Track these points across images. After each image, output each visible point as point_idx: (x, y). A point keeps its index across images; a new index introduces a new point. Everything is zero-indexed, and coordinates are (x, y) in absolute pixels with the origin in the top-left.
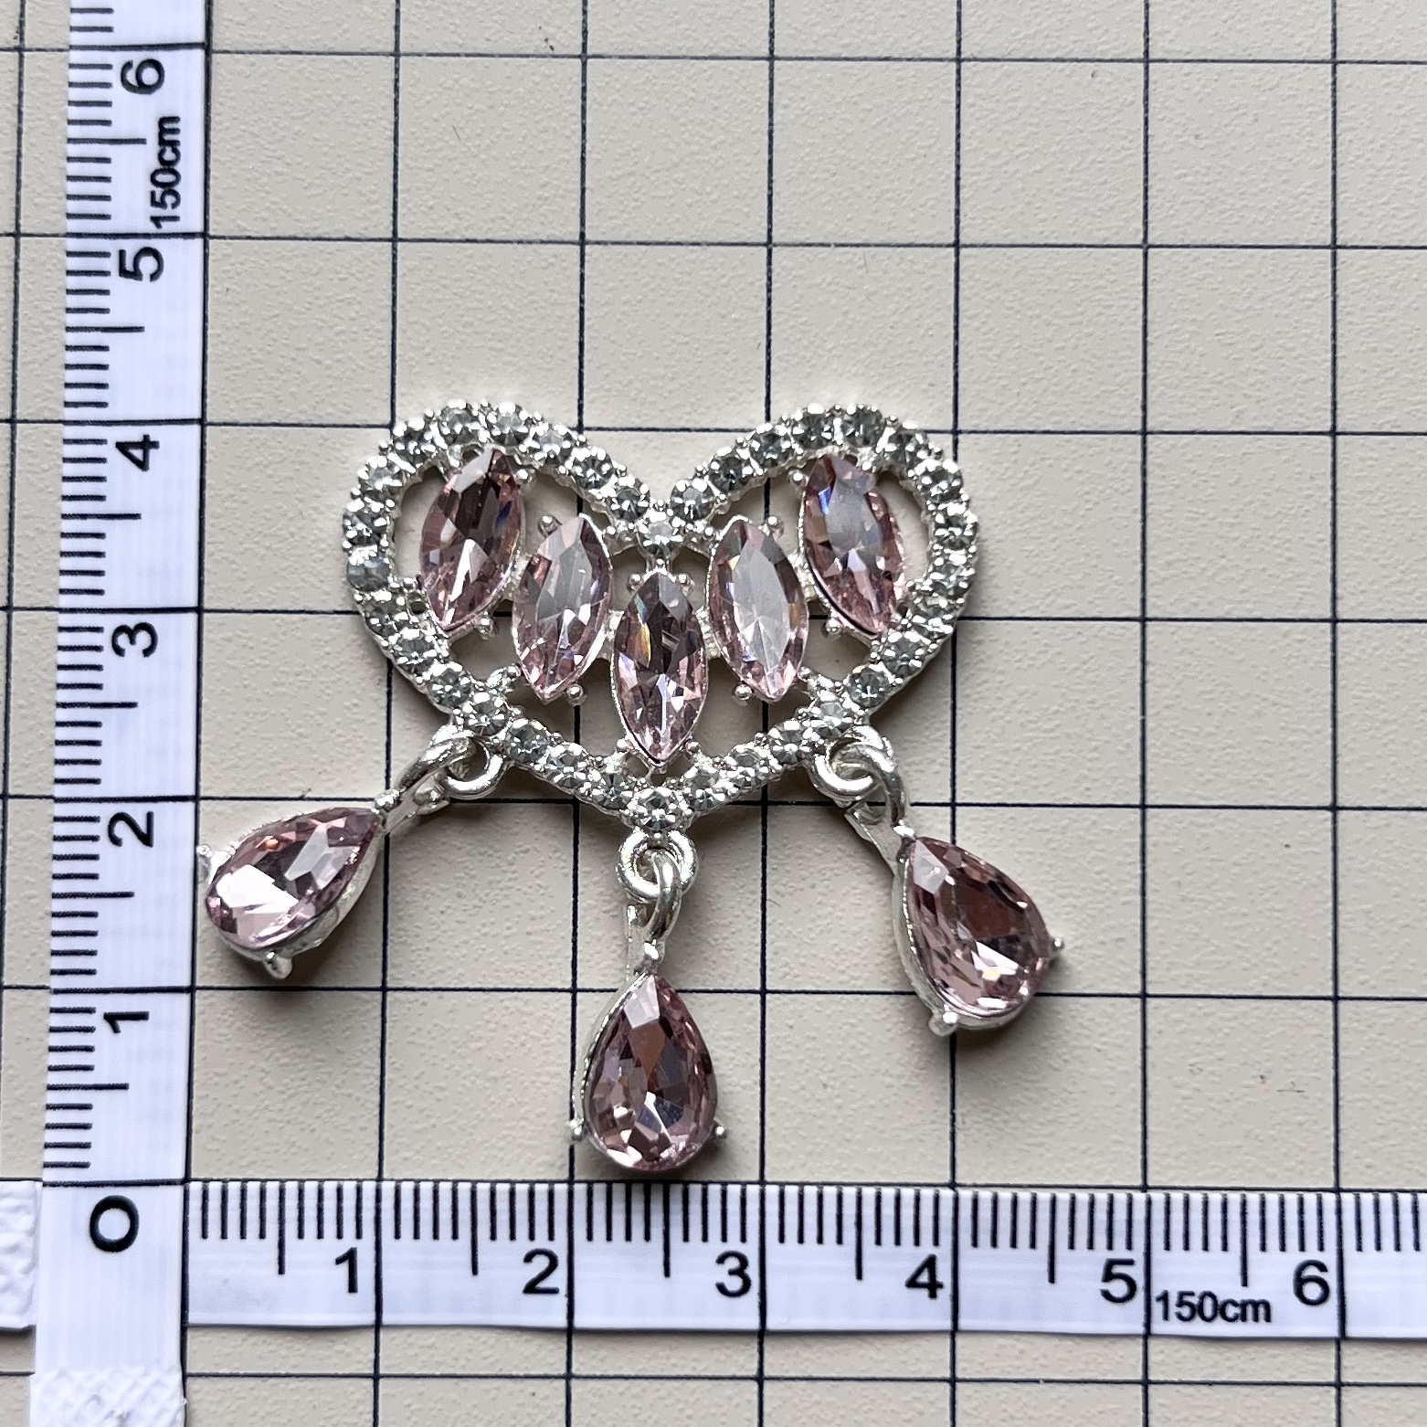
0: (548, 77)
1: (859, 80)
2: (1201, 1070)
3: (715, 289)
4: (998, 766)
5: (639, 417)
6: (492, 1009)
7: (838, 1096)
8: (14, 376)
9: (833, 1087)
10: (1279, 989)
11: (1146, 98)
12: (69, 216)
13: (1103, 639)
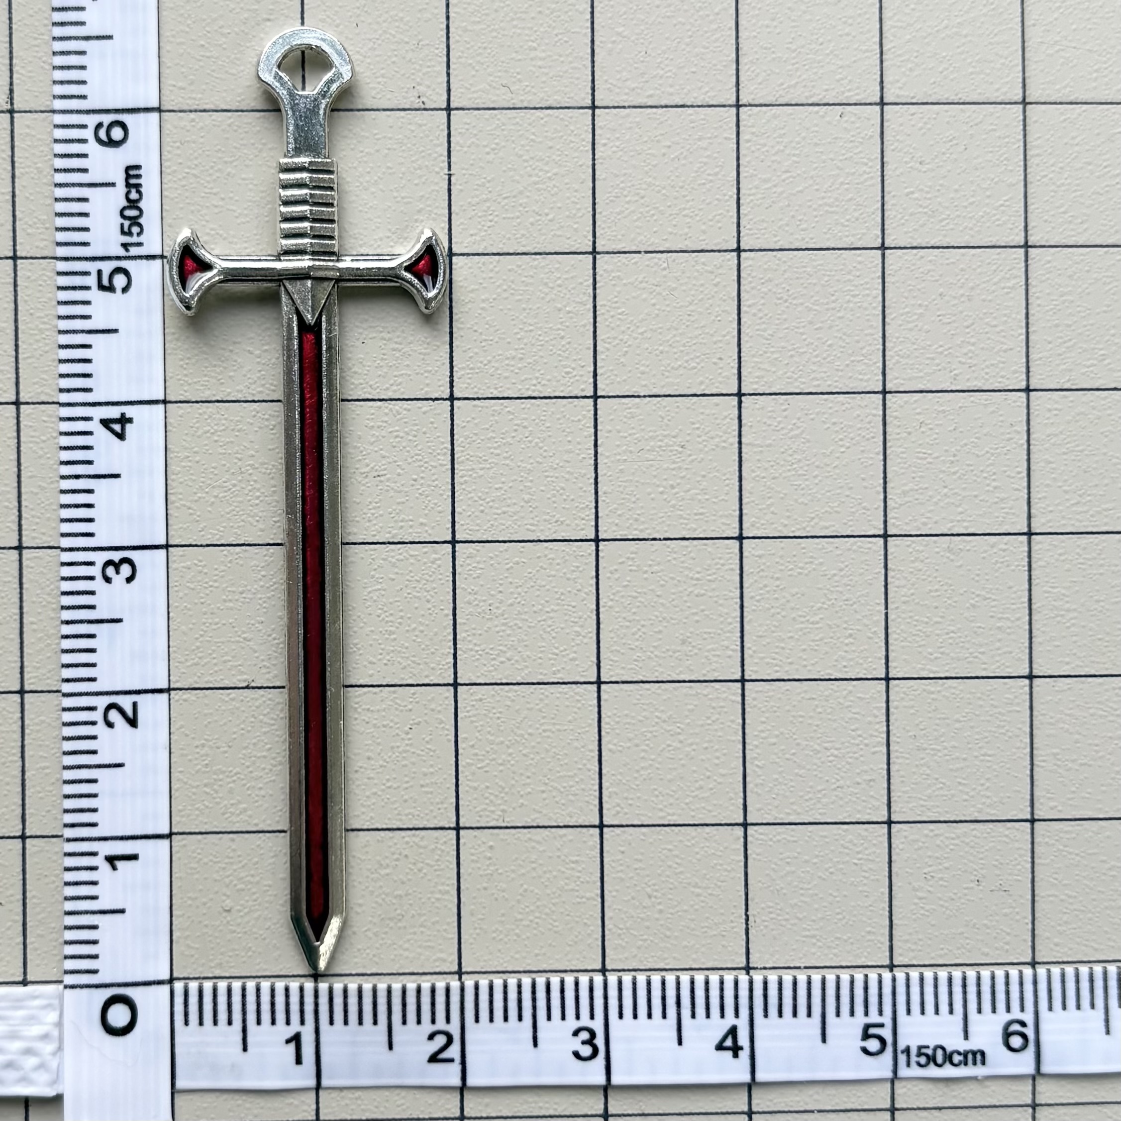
0: (420, 126)
1: (662, 123)
2: (932, 877)
3: (552, 288)
4: (777, 650)
5: (496, 389)
6: (396, 844)
7: (660, 903)
8: (17, 369)
9: (655, 897)
10: (991, 815)
11: (882, 133)
12: (59, 244)
13: (855, 551)
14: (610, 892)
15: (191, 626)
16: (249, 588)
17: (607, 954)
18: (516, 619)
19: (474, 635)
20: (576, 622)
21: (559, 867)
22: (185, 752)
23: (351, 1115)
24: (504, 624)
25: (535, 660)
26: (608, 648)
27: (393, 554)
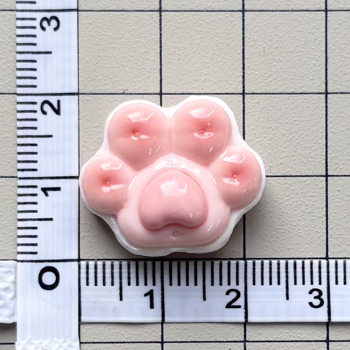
14: (332, 213)
15: (91, 58)
16: (125, 36)
17: (329, 249)
18: (278, 56)
19: (254, 65)
20: (314, 58)
21: (302, 200)
22: (87, 130)
23: (181, 339)
24: (272, 59)
25: (289, 80)
26: (332, 73)
27: (208, 17)
